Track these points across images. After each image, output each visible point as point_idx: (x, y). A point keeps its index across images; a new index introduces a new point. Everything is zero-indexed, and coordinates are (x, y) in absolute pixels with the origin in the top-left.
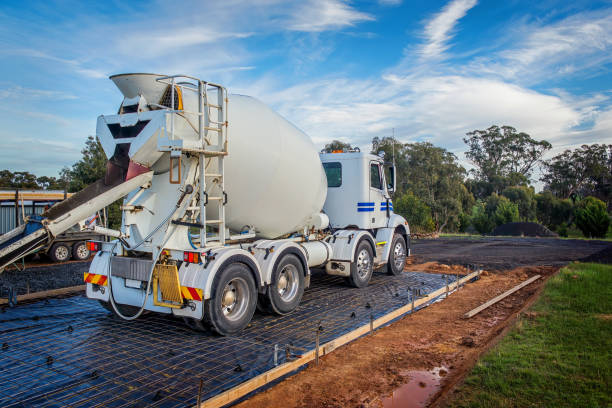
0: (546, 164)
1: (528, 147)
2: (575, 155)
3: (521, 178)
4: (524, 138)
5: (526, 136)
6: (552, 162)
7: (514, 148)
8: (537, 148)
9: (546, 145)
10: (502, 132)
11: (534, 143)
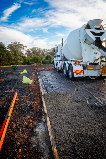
0: (26, 51)
1: (22, 47)
2: (32, 49)
3: (22, 53)
4: (21, 45)
5: (22, 44)
6: (27, 50)
7: (20, 47)
8: (24, 47)
9: (26, 47)
10: (17, 43)
11: (24, 46)
